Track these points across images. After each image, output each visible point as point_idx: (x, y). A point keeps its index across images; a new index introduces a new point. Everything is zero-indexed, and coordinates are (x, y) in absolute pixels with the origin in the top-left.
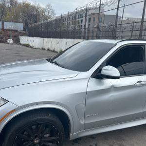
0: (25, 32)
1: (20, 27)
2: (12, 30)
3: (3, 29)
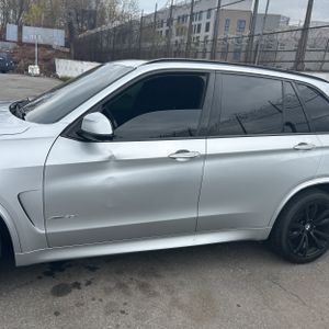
0: (67, 50)
1: (57, 37)
2: (39, 46)
3: (20, 42)
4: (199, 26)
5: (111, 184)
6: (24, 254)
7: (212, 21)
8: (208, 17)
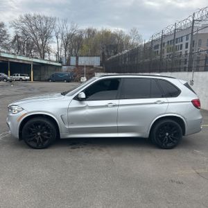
0: (101, 67)
1: (96, 61)
2: (86, 66)
3: (77, 66)
4: (181, 45)
5: (87, 113)
6: (63, 135)
7: (189, 41)
8: (187, 39)
